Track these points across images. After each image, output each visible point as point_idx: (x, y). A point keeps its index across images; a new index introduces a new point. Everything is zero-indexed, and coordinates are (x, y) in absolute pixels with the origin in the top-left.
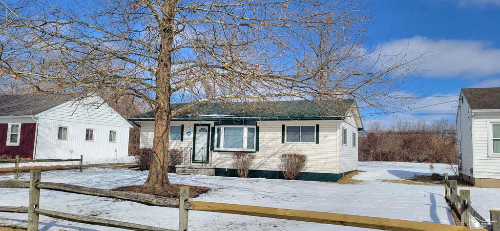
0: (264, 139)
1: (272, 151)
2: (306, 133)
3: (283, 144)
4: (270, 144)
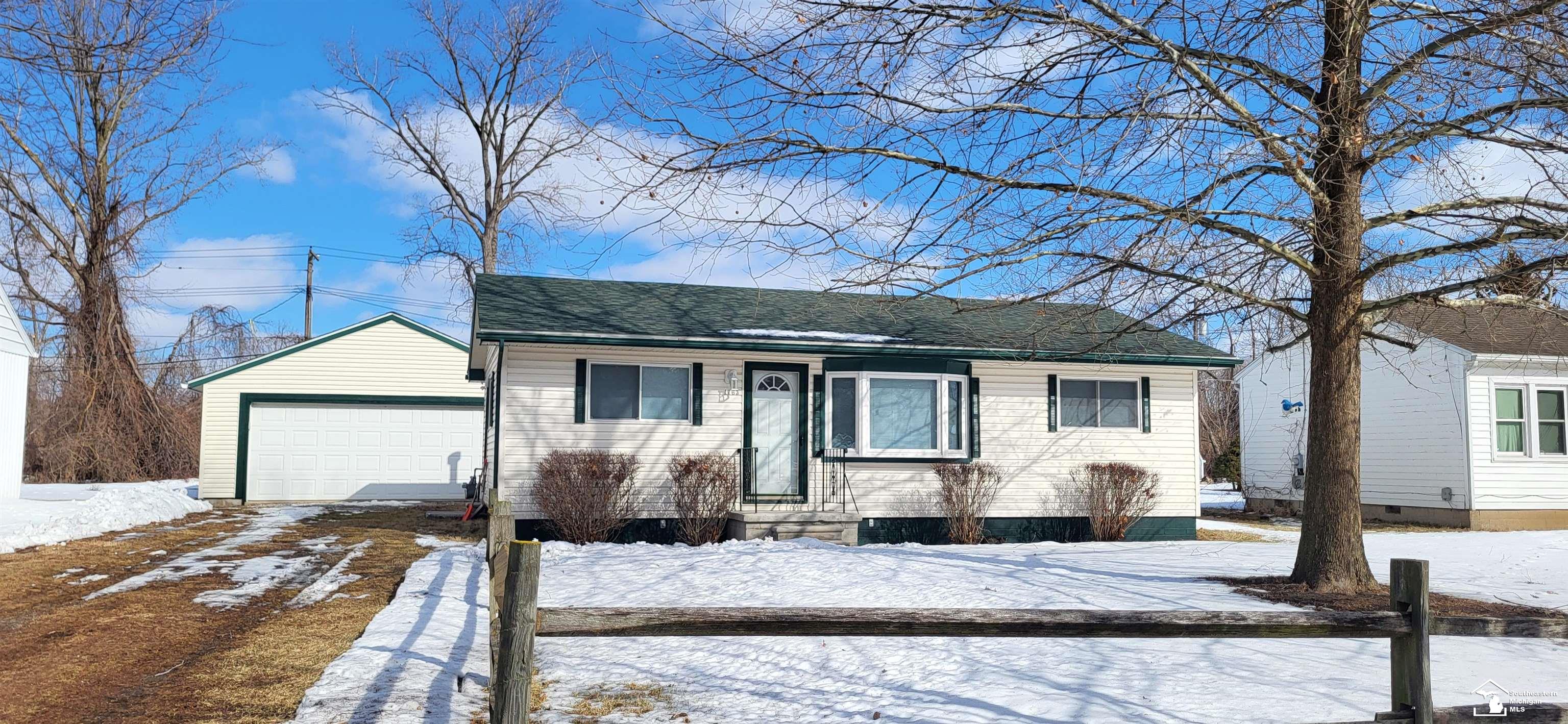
0: (997, 419)
1: (1021, 456)
2: (1115, 402)
3: (1053, 435)
4: (1014, 434)
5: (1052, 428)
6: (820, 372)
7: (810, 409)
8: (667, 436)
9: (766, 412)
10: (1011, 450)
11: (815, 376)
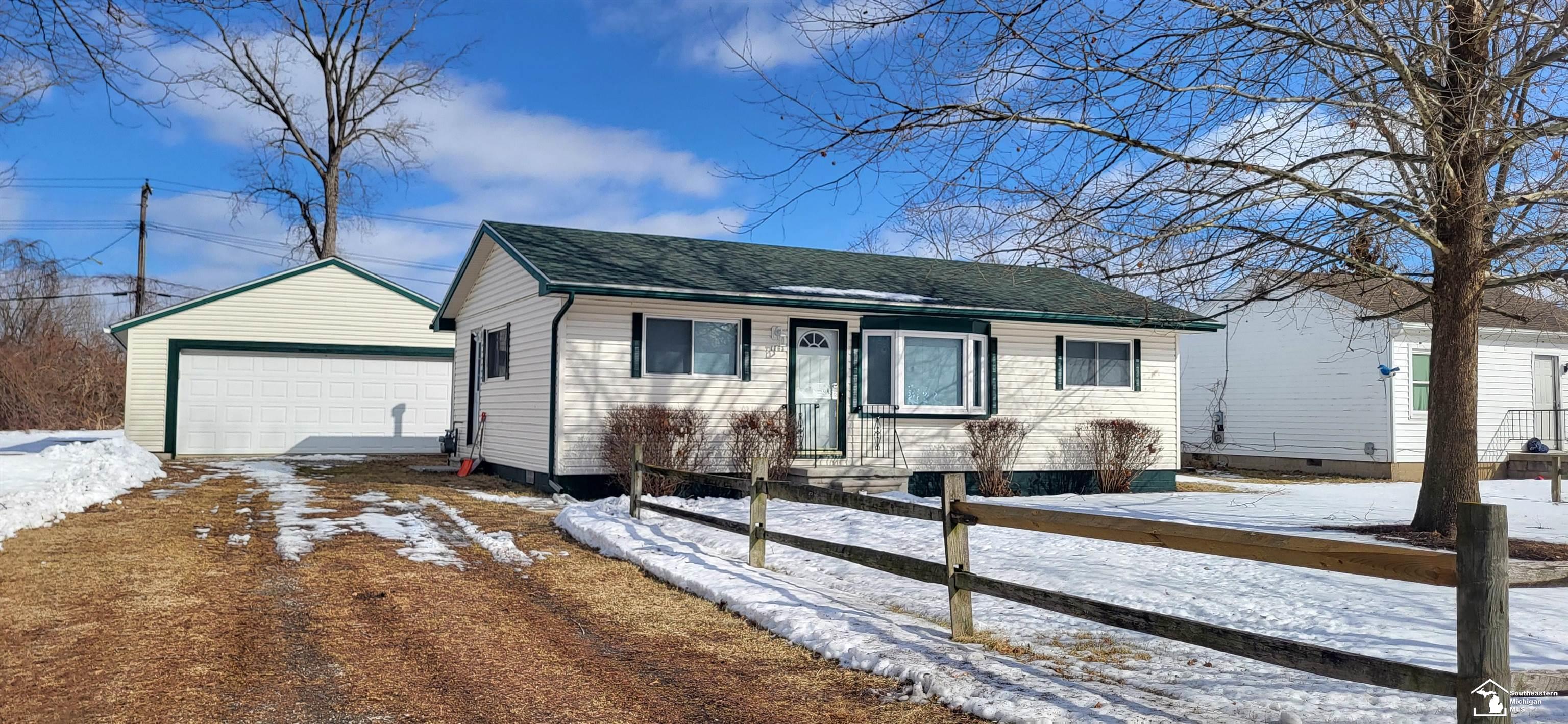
0: (1012, 378)
1: (1033, 413)
2: (1112, 363)
3: (1059, 393)
4: (1027, 392)
5: (1059, 386)
6: (857, 330)
7: (849, 365)
8: (719, 391)
9: (807, 369)
10: (1024, 407)
11: (853, 334)
